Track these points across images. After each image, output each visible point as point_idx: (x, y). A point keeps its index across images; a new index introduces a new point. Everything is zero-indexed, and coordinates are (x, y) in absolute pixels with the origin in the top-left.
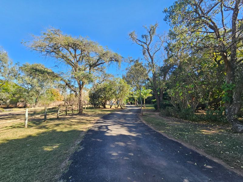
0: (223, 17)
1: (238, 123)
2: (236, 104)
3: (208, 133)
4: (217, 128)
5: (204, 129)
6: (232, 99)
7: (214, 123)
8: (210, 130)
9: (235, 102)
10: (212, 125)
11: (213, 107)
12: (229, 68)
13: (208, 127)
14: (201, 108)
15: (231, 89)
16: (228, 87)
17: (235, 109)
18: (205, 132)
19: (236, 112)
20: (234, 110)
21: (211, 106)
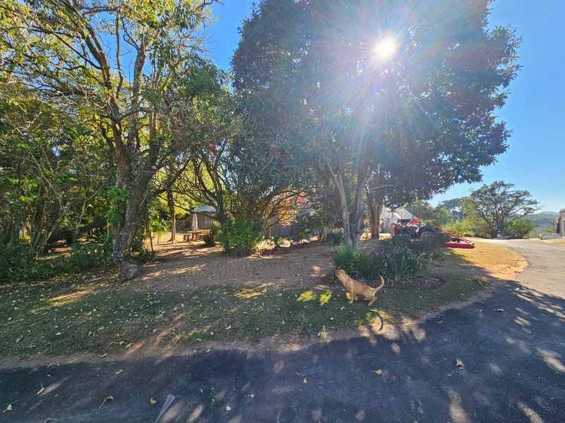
0: (118, 48)
1: (130, 263)
2: (129, 227)
3: (67, 302)
4: (92, 282)
5: (61, 294)
6: (125, 219)
7: (89, 273)
8: (75, 291)
9: (128, 224)
10: (84, 277)
11: (94, 238)
12: (122, 157)
13: (73, 286)
14: (63, 241)
15: (123, 199)
16: (118, 194)
17: (128, 236)
18: (60, 300)
19: (129, 242)
20: (127, 238)
21: (89, 234)
